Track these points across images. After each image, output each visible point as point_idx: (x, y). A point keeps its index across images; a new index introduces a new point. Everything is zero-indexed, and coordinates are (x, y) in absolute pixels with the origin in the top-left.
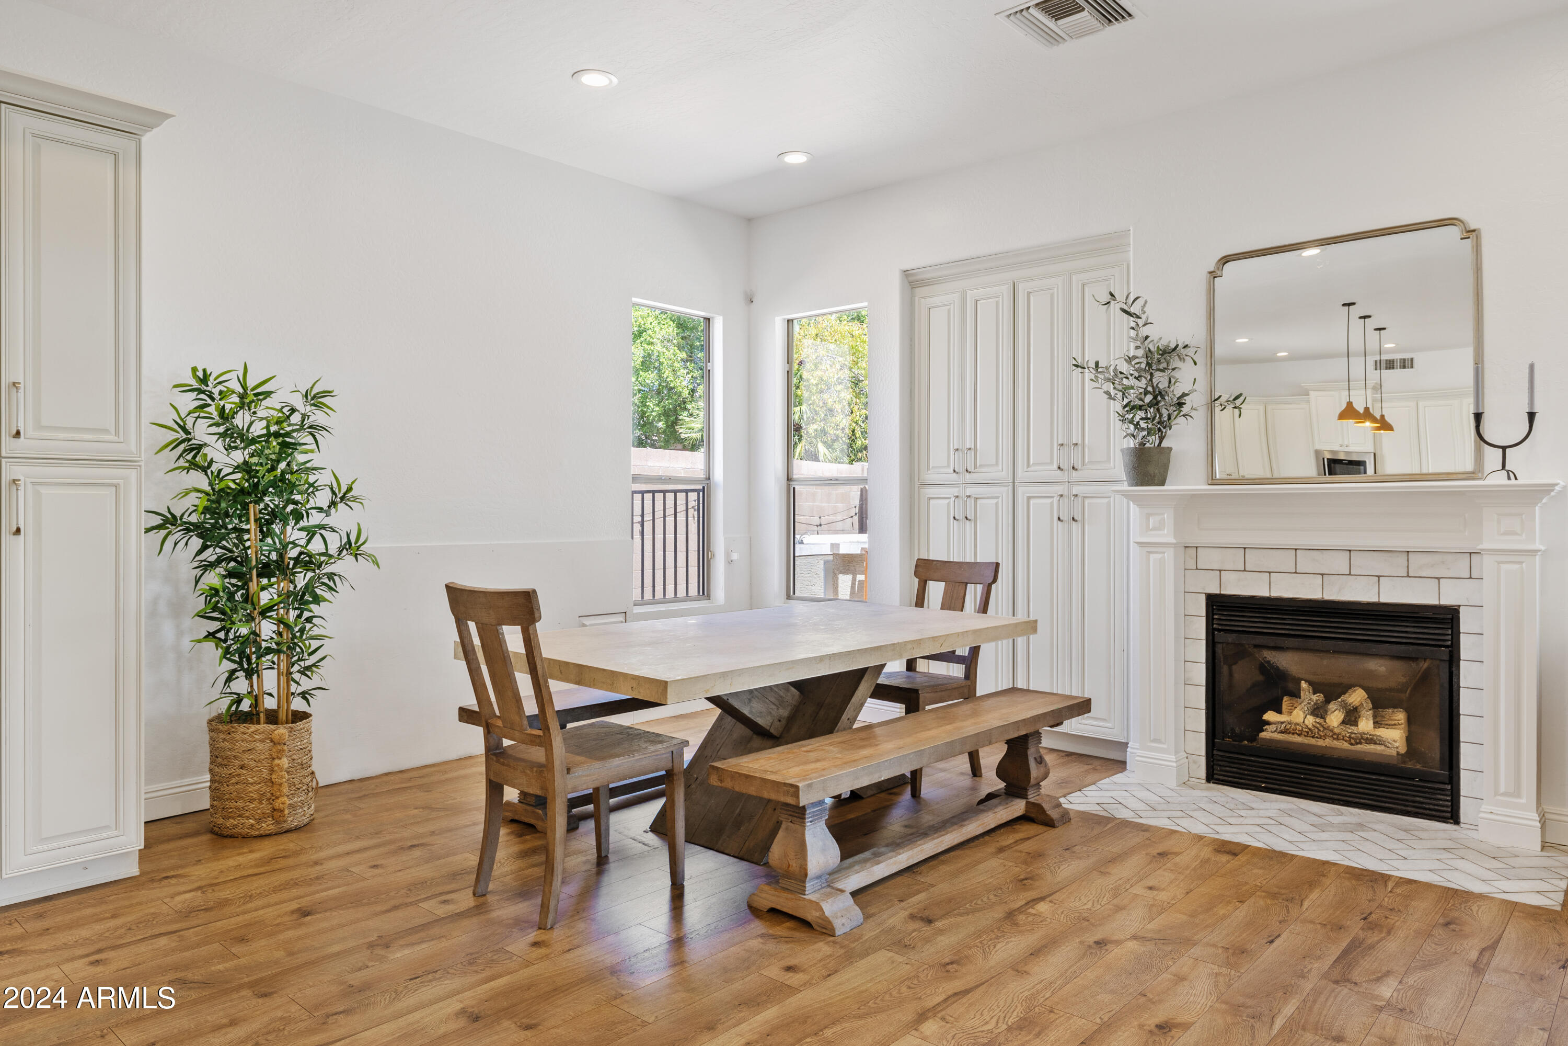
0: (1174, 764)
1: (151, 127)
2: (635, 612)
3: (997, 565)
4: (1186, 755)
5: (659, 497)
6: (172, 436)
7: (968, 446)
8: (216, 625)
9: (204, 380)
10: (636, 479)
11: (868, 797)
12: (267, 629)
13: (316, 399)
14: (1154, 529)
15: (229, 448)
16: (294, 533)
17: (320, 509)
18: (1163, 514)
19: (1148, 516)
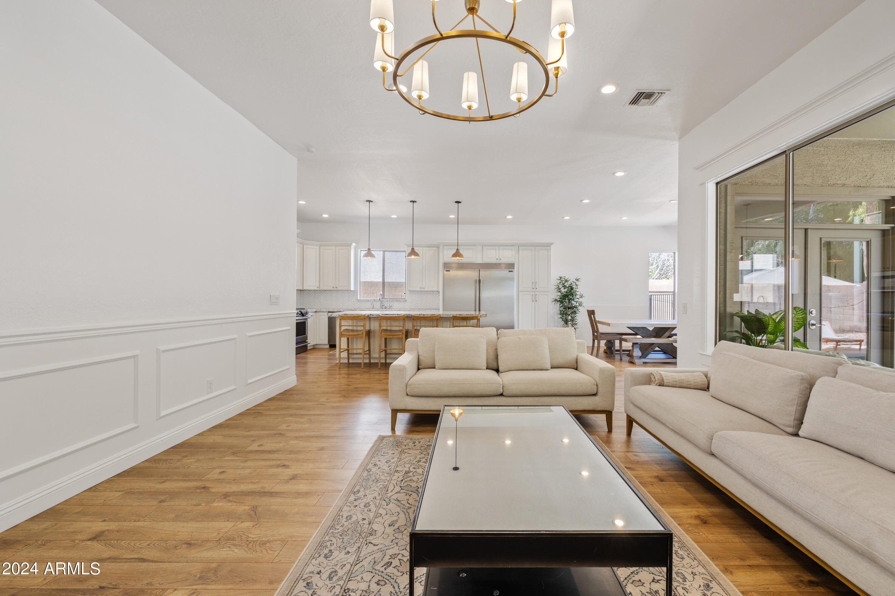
1: (552, 245)
5: (656, 296)
6: (556, 287)
8: (562, 316)
9: (561, 278)
10: (650, 292)
12: (570, 318)
13: (577, 280)
15: (564, 289)
16: (573, 302)
17: (578, 298)
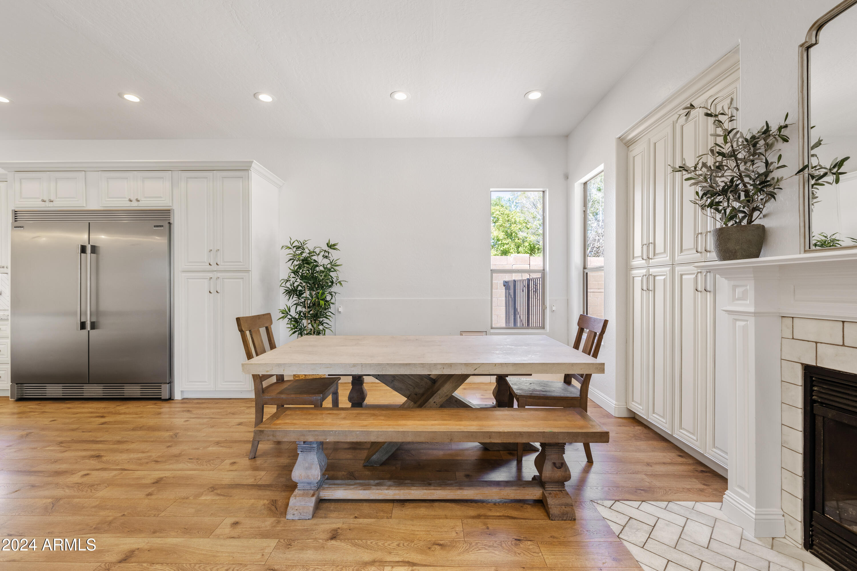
0: (754, 516)
1: (251, 166)
2: (491, 332)
3: (606, 322)
4: (782, 513)
7: (651, 242)
11: (492, 451)
14: (738, 299)
18: (747, 286)
19: (735, 287)
